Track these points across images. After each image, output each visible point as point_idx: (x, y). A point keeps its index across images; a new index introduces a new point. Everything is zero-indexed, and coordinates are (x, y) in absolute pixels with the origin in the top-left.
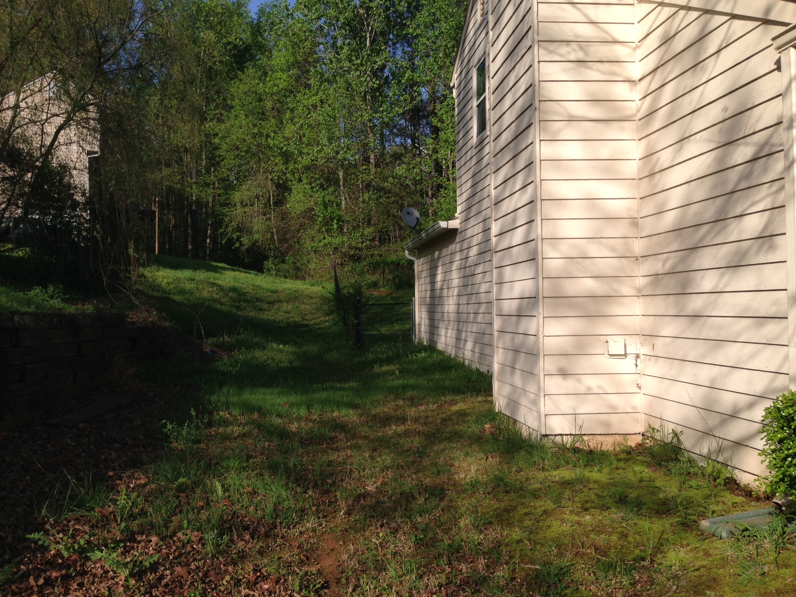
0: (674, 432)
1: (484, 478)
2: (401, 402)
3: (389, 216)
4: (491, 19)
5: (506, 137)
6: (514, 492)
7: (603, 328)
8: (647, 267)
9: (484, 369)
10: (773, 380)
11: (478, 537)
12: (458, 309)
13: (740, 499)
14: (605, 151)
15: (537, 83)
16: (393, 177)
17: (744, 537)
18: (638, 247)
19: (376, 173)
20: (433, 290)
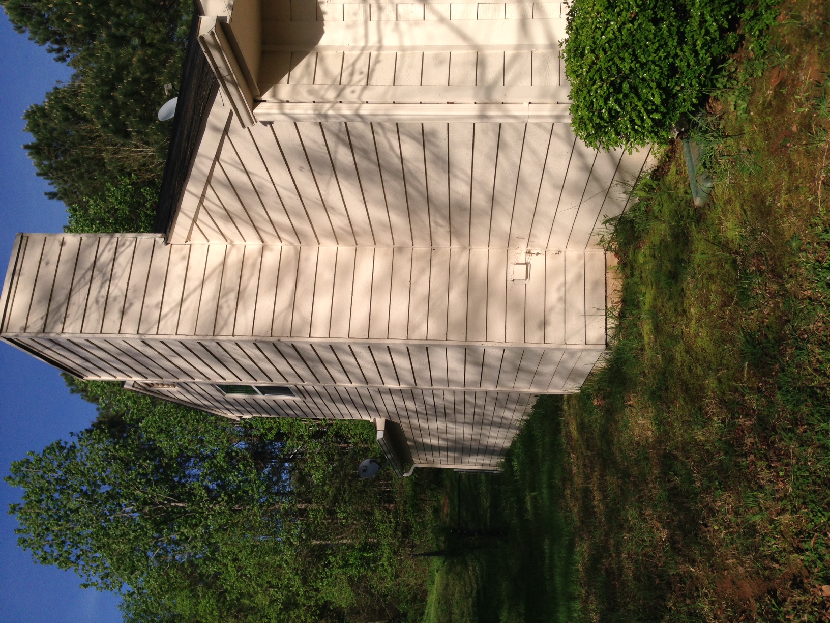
0: (605, 223)
1: (652, 412)
2: (568, 492)
3: (364, 491)
4: (183, 379)
5: (302, 370)
6: (667, 381)
7: (499, 282)
8: (442, 241)
9: (533, 401)
10: (558, 136)
11: (716, 423)
12: (469, 424)
13: (673, 168)
14: (326, 275)
15: (253, 338)
16: (324, 485)
17: (711, 167)
18: (421, 248)
19: (317, 503)
20: (447, 449)
